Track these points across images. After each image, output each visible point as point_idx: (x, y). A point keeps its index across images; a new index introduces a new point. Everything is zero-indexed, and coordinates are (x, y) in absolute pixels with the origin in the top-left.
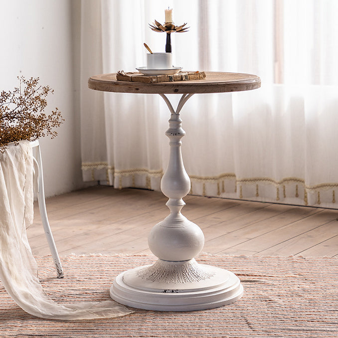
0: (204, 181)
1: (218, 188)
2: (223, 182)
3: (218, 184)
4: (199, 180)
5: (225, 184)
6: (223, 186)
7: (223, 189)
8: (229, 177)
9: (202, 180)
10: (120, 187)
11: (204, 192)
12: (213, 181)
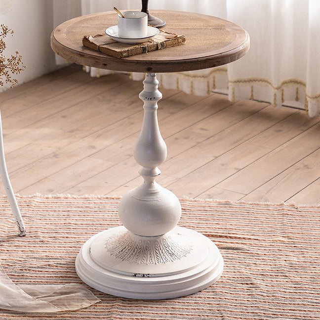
0: (191, 79)
1: (208, 86)
2: (214, 77)
3: (208, 82)
4: (187, 77)
5: (216, 80)
6: (214, 81)
7: (214, 85)
8: (221, 72)
9: (190, 78)
10: (98, 76)
11: (192, 91)
12: (202, 79)
